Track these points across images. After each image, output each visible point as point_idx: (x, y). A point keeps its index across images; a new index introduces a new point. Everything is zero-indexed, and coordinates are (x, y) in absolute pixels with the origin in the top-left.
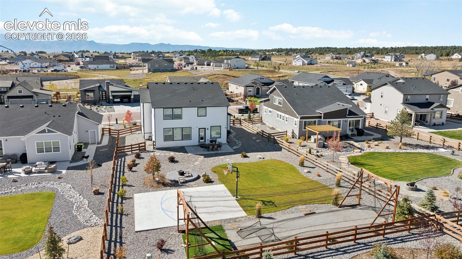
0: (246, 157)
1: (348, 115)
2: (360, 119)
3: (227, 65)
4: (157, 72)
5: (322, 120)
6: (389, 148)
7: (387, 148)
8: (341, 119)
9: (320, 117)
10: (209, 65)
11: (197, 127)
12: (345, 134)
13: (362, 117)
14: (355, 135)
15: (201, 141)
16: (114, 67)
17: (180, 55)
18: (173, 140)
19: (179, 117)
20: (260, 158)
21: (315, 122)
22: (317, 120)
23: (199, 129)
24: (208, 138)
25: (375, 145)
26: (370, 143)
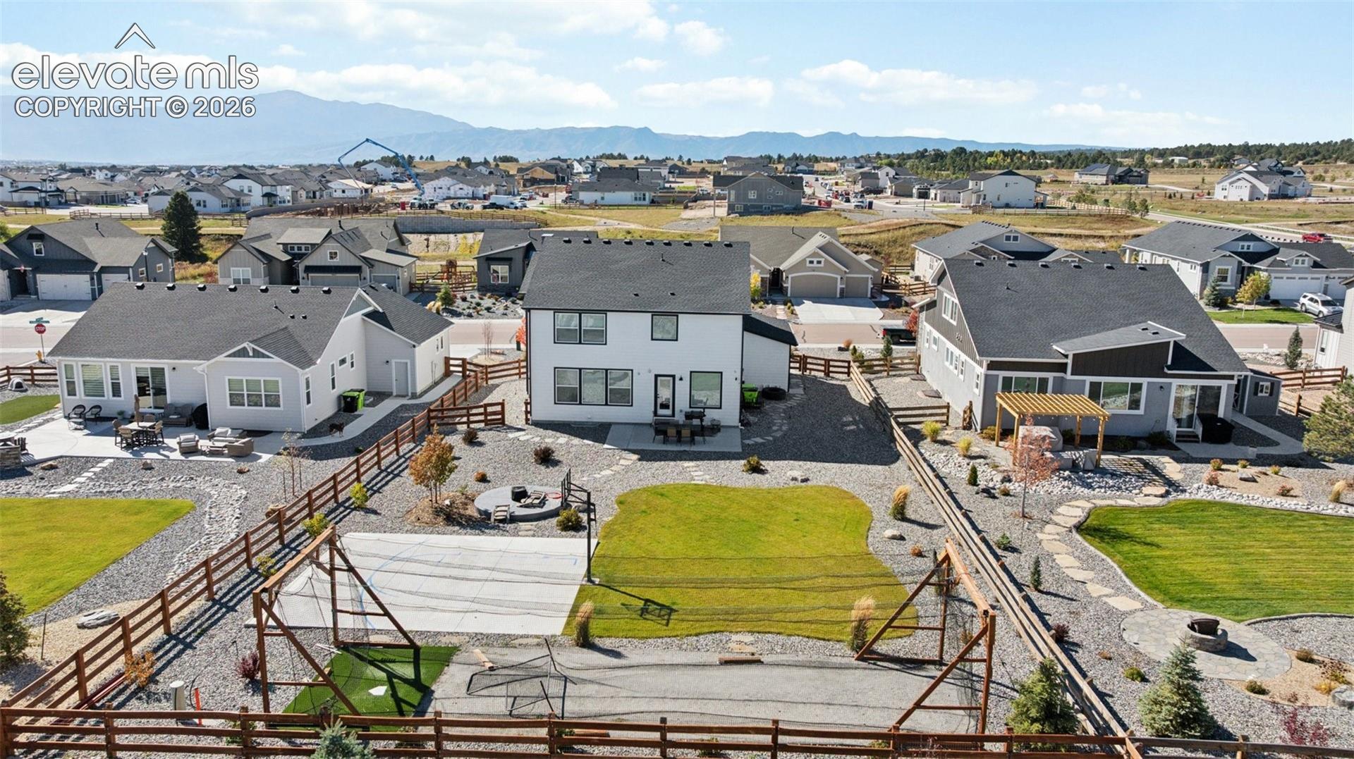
0: (756, 469)
1: (1169, 368)
2: (1224, 384)
3: (974, 197)
4: (750, 214)
5: (1069, 376)
6: (1292, 493)
7: (1285, 493)
8: (1144, 381)
9: (1062, 368)
10: (924, 195)
11: (650, 371)
12: (1157, 430)
13: (1231, 377)
14: (1196, 436)
15: (661, 412)
16: (644, 199)
17: (859, 165)
18: (580, 404)
19: (599, 337)
20: (794, 479)
21: (1044, 382)
22: (1050, 376)
23: (656, 376)
24: (682, 404)
25: (1241, 479)
26: (1228, 470)
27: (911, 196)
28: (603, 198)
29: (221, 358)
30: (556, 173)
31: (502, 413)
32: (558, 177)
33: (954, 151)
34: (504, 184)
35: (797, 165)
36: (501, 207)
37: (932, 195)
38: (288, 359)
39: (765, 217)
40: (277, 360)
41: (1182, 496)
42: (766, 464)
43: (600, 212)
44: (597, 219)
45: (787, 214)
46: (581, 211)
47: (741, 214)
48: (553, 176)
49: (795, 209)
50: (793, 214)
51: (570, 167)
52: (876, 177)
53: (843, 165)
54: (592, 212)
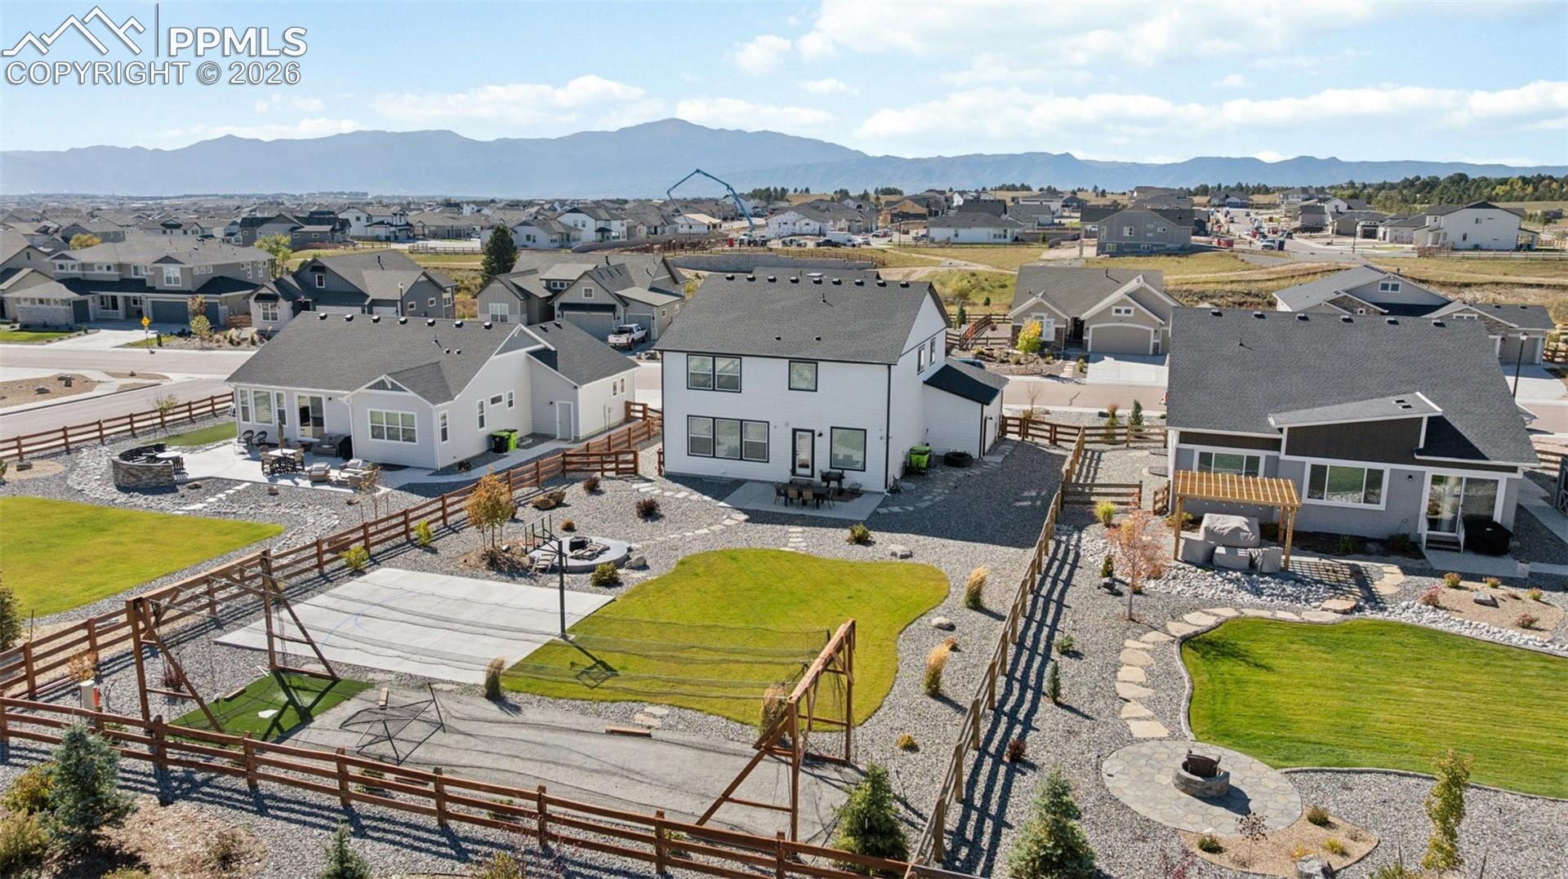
1: (1420, 452)
6: (1537, 624)
7: (1528, 624)
8: (1386, 468)
9: (1275, 444)
10: (1370, 234)
11: (787, 424)
14: (1458, 544)
15: (799, 471)
16: (1005, 237)
17: (1307, 196)
18: (714, 457)
19: (732, 385)
21: (1253, 463)
22: (1262, 454)
23: (795, 431)
24: (823, 464)
25: (1477, 601)
26: (1466, 589)
27: (1354, 235)
28: (956, 235)
29: (362, 389)
30: (928, 206)
31: (635, 461)
32: (930, 212)
33: (1451, 178)
34: (859, 218)
35: (1227, 197)
36: (836, 245)
37: (1381, 235)
38: (423, 394)
39: (1141, 259)
40: (411, 393)
41: (1379, 616)
42: (875, 535)
43: (949, 251)
44: (943, 259)
45: (1169, 255)
46: (927, 250)
47: (1112, 255)
48: (924, 210)
49: (1180, 249)
50: (1176, 255)
51: (949, 200)
52: (1321, 211)
53: (1286, 196)
54: (940, 251)
